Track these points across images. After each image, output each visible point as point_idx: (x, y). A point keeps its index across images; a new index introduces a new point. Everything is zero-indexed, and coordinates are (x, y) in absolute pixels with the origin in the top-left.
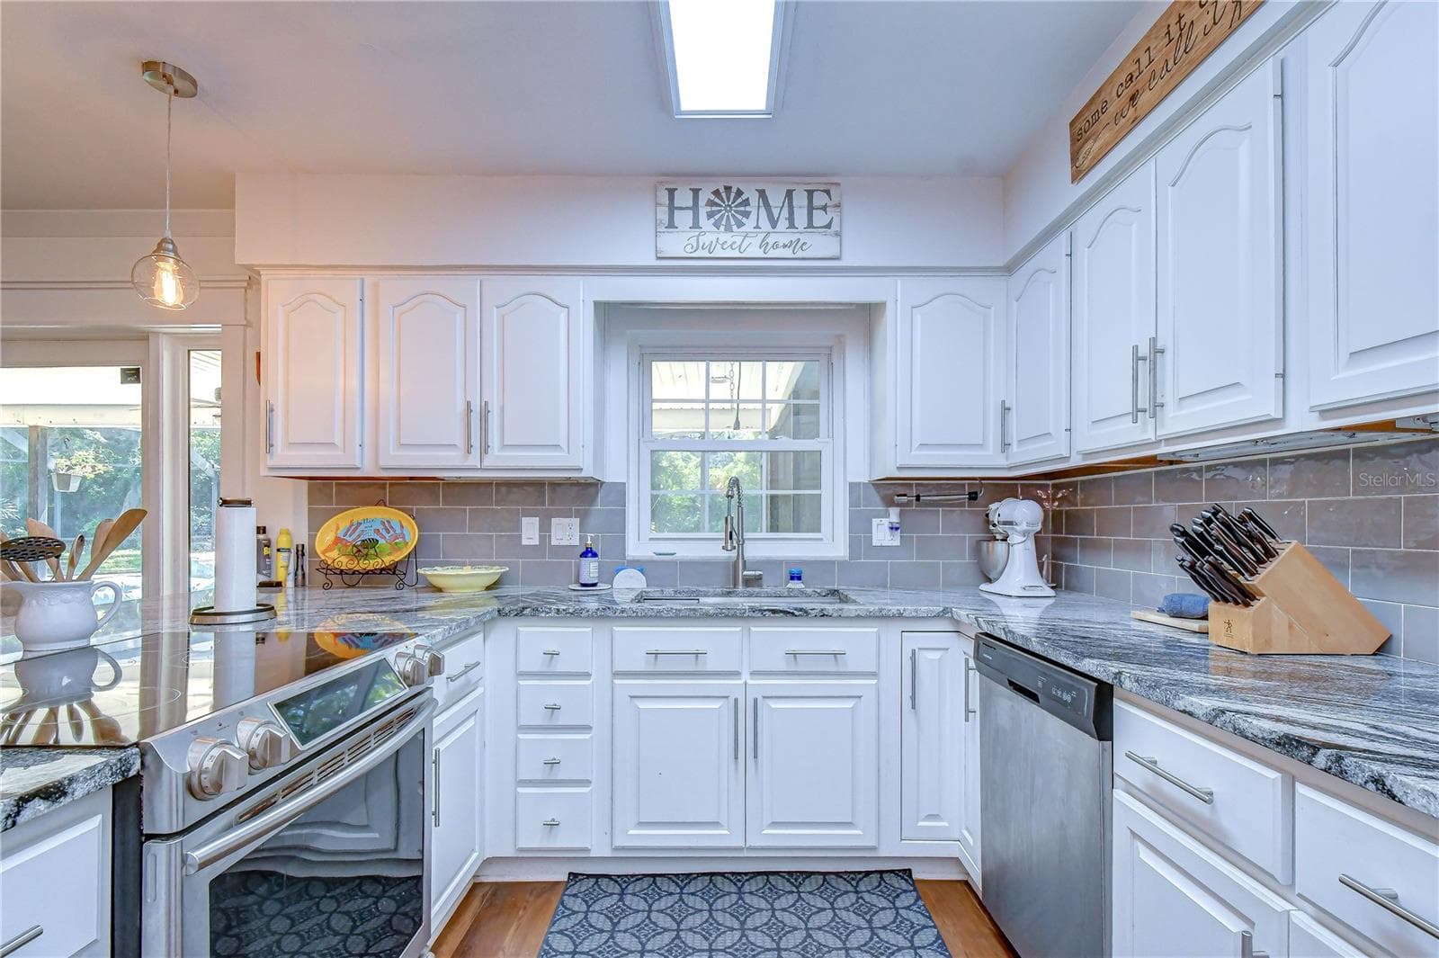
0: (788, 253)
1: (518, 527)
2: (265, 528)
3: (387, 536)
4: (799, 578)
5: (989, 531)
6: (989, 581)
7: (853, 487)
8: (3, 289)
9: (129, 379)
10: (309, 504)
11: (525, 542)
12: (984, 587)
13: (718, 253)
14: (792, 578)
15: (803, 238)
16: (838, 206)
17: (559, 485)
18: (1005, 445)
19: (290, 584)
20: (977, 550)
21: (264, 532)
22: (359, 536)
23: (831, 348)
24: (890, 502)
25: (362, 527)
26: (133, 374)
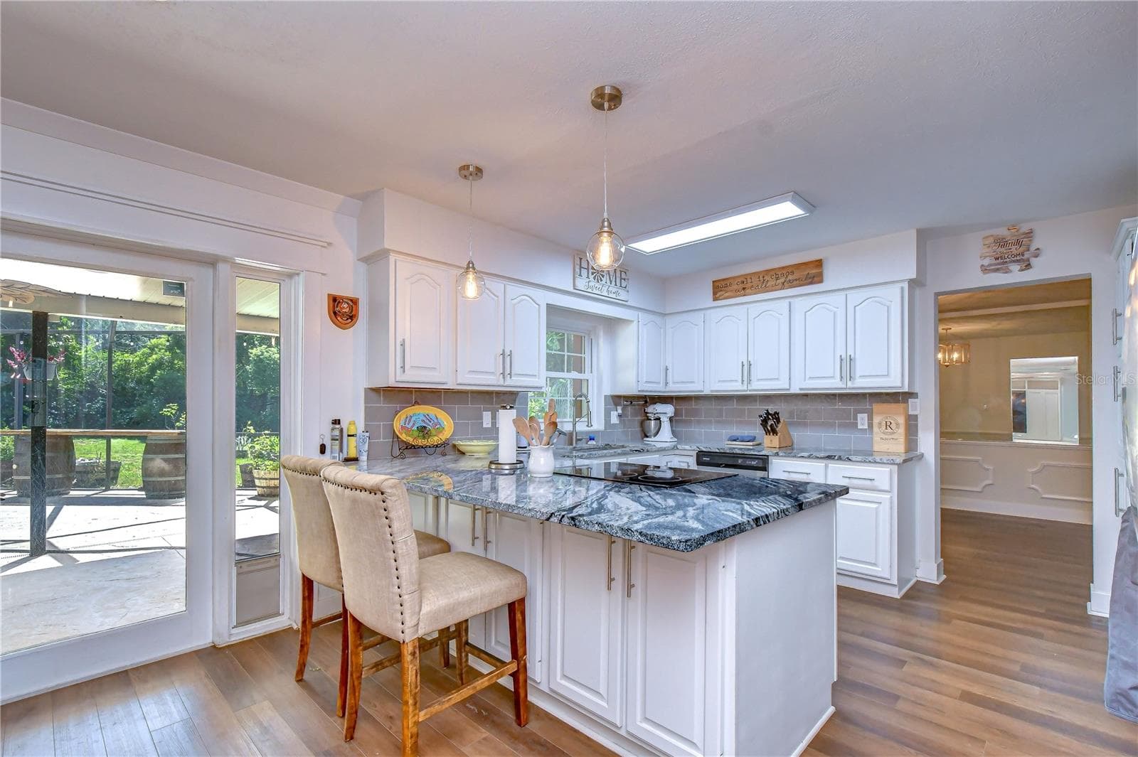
0: (614, 296)
1: (481, 418)
2: (339, 420)
3: (431, 424)
4: (593, 439)
5: (648, 417)
6: (647, 437)
7: (605, 396)
8: (2, 178)
9: (172, 291)
10: (365, 403)
11: (485, 426)
12: (645, 439)
13: (595, 291)
14: (590, 439)
15: (620, 291)
16: (628, 280)
17: (500, 393)
18: (667, 383)
19: (364, 458)
20: (642, 423)
21: (339, 423)
22: (414, 424)
23: (590, 331)
24: (616, 405)
25: (413, 419)
26: (177, 289)
